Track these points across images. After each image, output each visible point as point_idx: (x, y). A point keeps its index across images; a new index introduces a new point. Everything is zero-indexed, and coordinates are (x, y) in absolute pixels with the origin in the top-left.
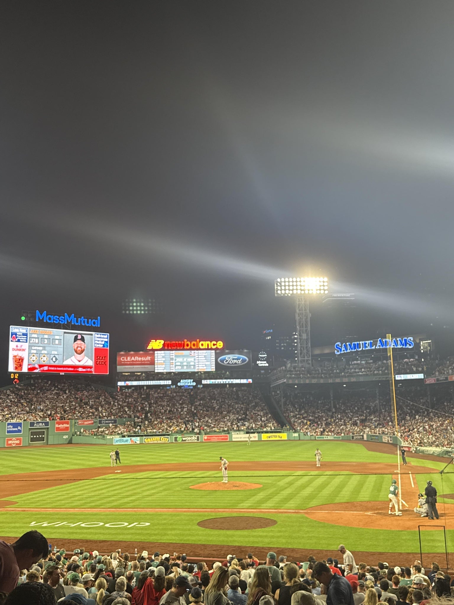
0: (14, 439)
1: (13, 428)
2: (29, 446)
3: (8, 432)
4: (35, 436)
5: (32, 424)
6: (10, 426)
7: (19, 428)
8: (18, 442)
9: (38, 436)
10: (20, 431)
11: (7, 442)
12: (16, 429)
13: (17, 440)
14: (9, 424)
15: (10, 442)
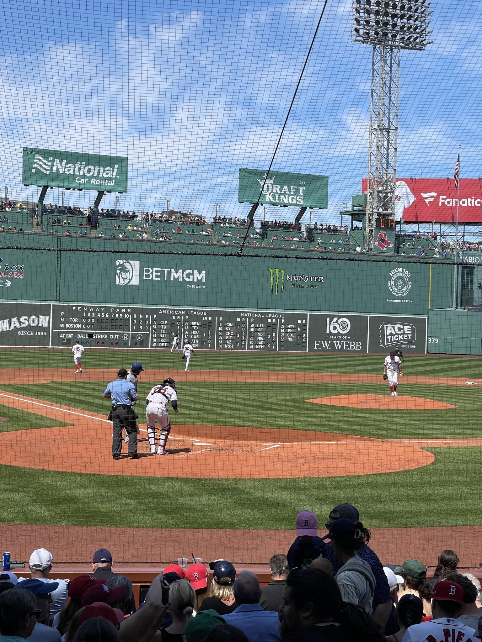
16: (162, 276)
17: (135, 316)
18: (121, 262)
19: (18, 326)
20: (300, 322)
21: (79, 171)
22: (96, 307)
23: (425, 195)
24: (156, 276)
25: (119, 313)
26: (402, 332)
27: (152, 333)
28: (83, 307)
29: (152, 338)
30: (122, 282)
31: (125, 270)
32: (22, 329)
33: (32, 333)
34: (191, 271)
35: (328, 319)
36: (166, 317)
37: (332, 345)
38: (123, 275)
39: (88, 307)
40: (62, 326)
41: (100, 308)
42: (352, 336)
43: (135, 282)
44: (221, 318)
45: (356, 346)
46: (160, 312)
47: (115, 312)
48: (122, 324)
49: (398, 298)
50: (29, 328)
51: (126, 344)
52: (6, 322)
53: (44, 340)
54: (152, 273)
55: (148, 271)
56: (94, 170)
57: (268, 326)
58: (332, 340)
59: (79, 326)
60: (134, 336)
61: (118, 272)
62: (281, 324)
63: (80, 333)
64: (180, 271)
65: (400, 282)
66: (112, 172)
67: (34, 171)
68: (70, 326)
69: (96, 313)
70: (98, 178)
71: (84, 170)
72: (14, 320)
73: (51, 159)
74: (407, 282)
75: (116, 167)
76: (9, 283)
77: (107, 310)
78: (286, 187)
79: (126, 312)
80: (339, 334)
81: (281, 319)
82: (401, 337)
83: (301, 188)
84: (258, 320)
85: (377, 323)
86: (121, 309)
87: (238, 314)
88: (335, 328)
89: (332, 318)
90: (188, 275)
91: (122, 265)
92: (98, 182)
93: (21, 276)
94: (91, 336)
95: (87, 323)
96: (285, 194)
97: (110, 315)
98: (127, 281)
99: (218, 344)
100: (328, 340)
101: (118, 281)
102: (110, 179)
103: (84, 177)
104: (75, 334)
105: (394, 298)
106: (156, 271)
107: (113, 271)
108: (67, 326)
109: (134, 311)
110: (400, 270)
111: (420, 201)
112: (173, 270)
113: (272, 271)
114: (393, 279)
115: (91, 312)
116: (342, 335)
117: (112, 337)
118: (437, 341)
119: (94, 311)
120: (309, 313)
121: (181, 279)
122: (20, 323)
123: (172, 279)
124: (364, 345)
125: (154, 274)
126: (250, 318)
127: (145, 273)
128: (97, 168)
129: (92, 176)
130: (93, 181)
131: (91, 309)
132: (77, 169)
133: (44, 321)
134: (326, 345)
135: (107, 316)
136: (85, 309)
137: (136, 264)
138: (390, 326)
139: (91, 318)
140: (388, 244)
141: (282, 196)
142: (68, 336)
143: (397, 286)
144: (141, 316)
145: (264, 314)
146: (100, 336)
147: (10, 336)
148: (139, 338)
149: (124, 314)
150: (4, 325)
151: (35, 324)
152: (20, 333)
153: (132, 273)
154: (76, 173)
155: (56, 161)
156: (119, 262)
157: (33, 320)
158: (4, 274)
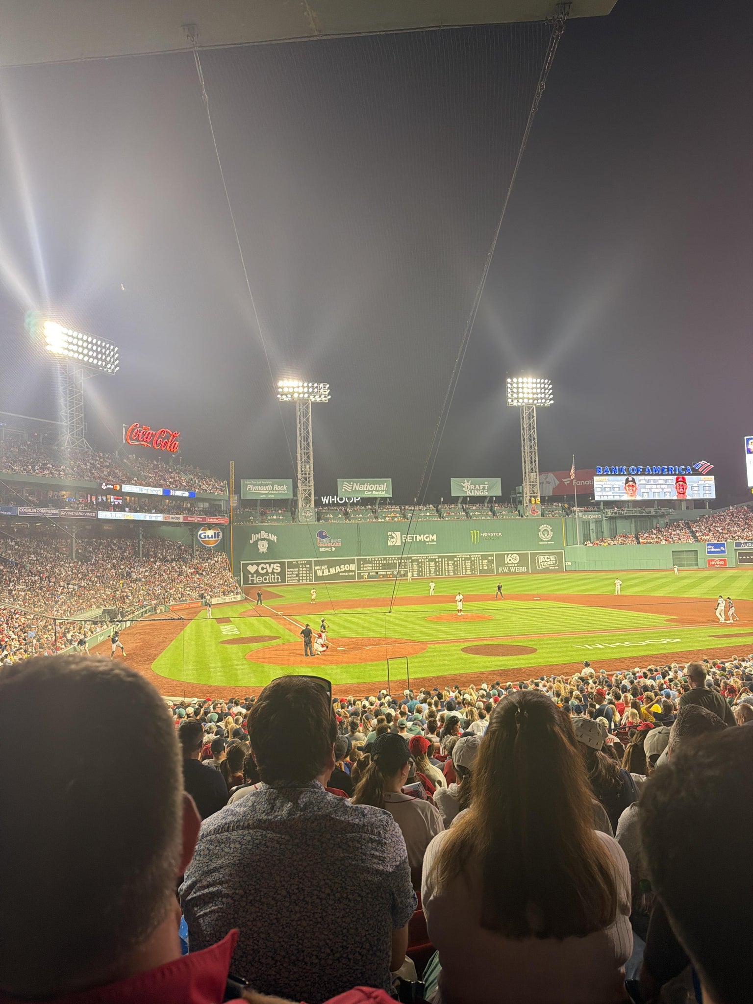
0: (717, 559)
1: (714, 548)
2: (737, 566)
3: (709, 552)
4: (744, 557)
5: (738, 545)
6: (711, 547)
7: (722, 548)
8: (722, 563)
9: (748, 557)
10: (724, 552)
11: (709, 564)
12: (719, 550)
13: (721, 560)
14: (708, 545)
15: (712, 563)
16: (413, 539)
17: (400, 561)
19: (340, 571)
20: (490, 558)
22: (378, 558)
23: (564, 480)
25: (391, 560)
26: (549, 560)
28: (372, 558)
30: (392, 544)
31: (393, 537)
33: (347, 574)
34: (428, 535)
35: (506, 556)
36: (417, 560)
37: (509, 570)
38: (392, 540)
39: (375, 558)
40: (362, 569)
41: (381, 558)
42: (520, 564)
43: (399, 543)
44: (446, 559)
45: (524, 569)
46: (413, 558)
47: (389, 560)
48: (393, 566)
49: (546, 541)
50: (345, 571)
51: (396, 576)
52: (334, 568)
53: (353, 577)
56: (374, 487)
57: (472, 561)
58: (509, 567)
59: (371, 568)
60: (400, 572)
61: (390, 539)
62: (479, 560)
63: (372, 572)
64: (422, 535)
65: (546, 532)
66: (383, 487)
67: (343, 490)
68: (367, 569)
69: (379, 561)
70: (376, 491)
71: (369, 488)
72: (338, 567)
73: (352, 483)
74: (550, 532)
75: (385, 484)
76: (334, 549)
77: (385, 559)
78: (477, 486)
79: (395, 560)
80: (512, 563)
81: (479, 557)
82: (549, 563)
83: (486, 486)
84: (466, 559)
85: (534, 555)
86: (392, 558)
87: (455, 556)
88: (510, 560)
89: (508, 555)
90: (427, 538)
91: (391, 535)
92: (376, 493)
93: (340, 545)
95: (374, 567)
96: (477, 490)
98: (394, 543)
99: (445, 573)
100: (506, 567)
101: (390, 544)
102: (383, 491)
103: (369, 491)
104: (369, 573)
105: (544, 541)
107: (387, 538)
108: (365, 569)
109: (399, 558)
110: (545, 525)
111: (562, 483)
112: (418, 536)
113: (472, 532)
114: (542, 531)
115: (376, 561)
116: (514, 564)
117: (388, 573)
118: (570, 564)
120: (494, 553)
121: (423, 540)
122: (341, 569)
123: (418, 540)
124: (528, 568)
126: (462, 558)
128: (376, 485)
129: (373, 490)
130: (374, 492)
131: (376, 559)
132: (365, 487)
133: (353, 567)
134: (506, 570)
135: (385, 562)
137: (398, 534)
138: (542, 557)
139: (377, 564)
140: (537, 512)
141: (476, 491)
142: (365, 574)
143: (544, 535)
144: (403, 561)
145: (470, 555)
146: (382, 573)
147: (336, 576)
148: (402, 573)
149: (394, 560)
150: (333, 571)
151: (348, 569)
152: (340, 574)
153: (396, 539)
154: (365, 489)
155: (355, 484)
156: (389, 533)
157: (347, 567)
158: (329, 545)
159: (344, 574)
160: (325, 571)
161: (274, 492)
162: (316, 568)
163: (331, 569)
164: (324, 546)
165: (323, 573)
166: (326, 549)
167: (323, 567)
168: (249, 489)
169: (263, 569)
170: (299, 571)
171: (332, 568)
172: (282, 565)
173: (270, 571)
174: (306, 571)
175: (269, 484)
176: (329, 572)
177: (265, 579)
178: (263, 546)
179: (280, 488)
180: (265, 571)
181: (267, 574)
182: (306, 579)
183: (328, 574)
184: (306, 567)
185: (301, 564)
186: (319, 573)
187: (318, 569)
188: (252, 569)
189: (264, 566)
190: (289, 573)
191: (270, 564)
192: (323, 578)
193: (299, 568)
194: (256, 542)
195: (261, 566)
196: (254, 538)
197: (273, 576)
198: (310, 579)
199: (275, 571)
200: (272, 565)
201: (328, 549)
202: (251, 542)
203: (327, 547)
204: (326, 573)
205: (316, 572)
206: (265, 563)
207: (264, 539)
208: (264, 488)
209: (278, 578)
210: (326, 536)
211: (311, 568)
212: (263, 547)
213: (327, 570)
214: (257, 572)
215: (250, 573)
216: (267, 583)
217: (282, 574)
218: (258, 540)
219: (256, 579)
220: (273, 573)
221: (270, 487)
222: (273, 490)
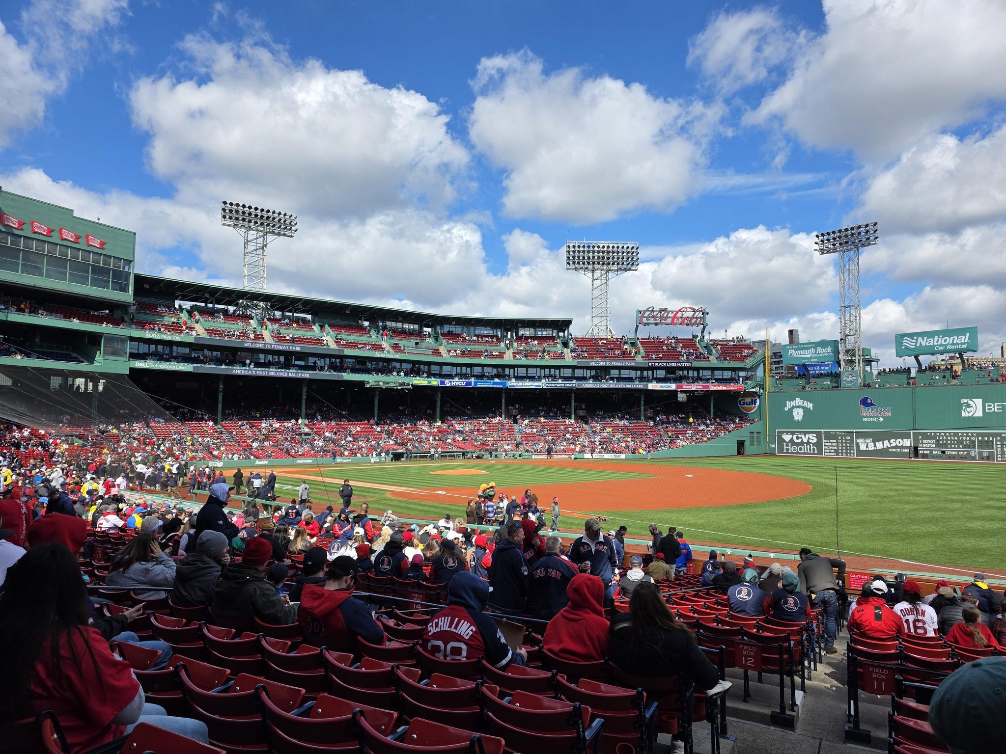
17: (980, 438)
18: (965, 401)
19: (889, 446)
21: (937, 342)
22: (946, 433)
24: (998, 409)
25: (966, 437)
27: (997, 451)
28: (935, 433)
29: (997, 454)
30: (967, 415)
31: (969, 406)
32: (892, 448)
33: (899, 450)
38: (968, 409)
39: (940, 433)
40: (921, 445)
41: (949, 433)
43: (979, 413)
46: (1003, 435)
47: (962, 436)
48: (969, 444)
50: (896, 447)
51: (974, 458)
52: (881, 443)
53: (907, 455)
54: (994, 407)
55: (991, 406)
56: (950, 340)
59: (934, 446)
60: (980, 453)
61: (964, 408)
63: (935, 450)
66: (964, 339)
67: (903, 347)
68: (928, 446)
69: (947, 436)
70: (953, 344)
71: (941, 341)
72: (886, 442)
73: (915, 338)
75: (968, 334)
76: (881, 419)
77: (956, 434)
79: (972, 436)
86: (967, 433)
91: (967, 403)
93: (890, 414)
94: (943, 452)
95: (940, 444)
97: (958, 438)
98: (971, 414)
101: (963, 414)
103: (941, 345)
104: (931, 451)
106: (997, 405)
107: (959, 407)
108: (924, 445)
109: (978, 435)
115: (943, 436)
117: (961, 453)
119: (945, 435)
122: (890, 443)
125: (996, 407)
127: (987, 407)
128: (952, 338)
129: (948, 344)
131: (943, 434)
132: (936, 341)
133: (907, 442)
135: (956, 438)
136: (938, 434)
137: (979, 402)
139: (943, 440)
142: (925, 452)
144: (986, 439)
146: (951, 453)
147: (884, 452)
148: (985, 455)
149: (970, 437)
150: (879, 445)
151: (901, 444)
152: (890, 450)
153: (976, 408)
154: (935, 343)
155: (920, 339)
156: (964, 401)
157: (899, 442)
158: (878, 414)
159: (894, 450)
160: (869, 444)
161: (818, 355)
162: (858, 441)
163: (877, 443)
164: (869, 416)
165: (867, 447)
166: (871, 419)
167: (867, 441)
168: (791, 354)
169: (798, 438)
170: (837, 442)
171: (879, 441)
172: (819, 435)
173: (805, 440)
174: (846, 443)
175: (811, 348)
176: (875, 446)
177: (801, 449)
178: (798, 413)
179: (824, 350)
180: (800, 440)
181: (802, 443)
182: (847, 453)
183: (873, 448)
184: (846, 440)
185: (840, 435)
186: (863, 447)
187: (861, 443)
188: (787, 438)
189: (800, 436)
190: (826, 444)
191: (805, 433)
192: (867, 453)
193: (837, 439)
194: (791, 410)
195: (795, 436)
196: (789, 405)
197: (808, 447)
198: (850, 453)
199: (810, 441)
200: (807, 436)
201: (874, 419)
202: (786, 409)
203: (875, 417)
204: (871, 447)
205: (858, 445)
206: (800, 433)
207: (799, 407)
208: (806, 351)
209: (814, 449)
210: (871, 404)
211: (852, 440)
212: (798, 415)
213: (873, 444)
214: (792, 440)
215: (785, 442)
216: (802, 453)
217: (818, 444)
218: (793, 407)
219: (791, 449)
220: (808, 443)
221: (813, 350)
222: (816, 353)
